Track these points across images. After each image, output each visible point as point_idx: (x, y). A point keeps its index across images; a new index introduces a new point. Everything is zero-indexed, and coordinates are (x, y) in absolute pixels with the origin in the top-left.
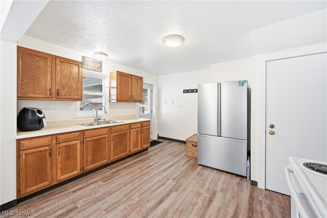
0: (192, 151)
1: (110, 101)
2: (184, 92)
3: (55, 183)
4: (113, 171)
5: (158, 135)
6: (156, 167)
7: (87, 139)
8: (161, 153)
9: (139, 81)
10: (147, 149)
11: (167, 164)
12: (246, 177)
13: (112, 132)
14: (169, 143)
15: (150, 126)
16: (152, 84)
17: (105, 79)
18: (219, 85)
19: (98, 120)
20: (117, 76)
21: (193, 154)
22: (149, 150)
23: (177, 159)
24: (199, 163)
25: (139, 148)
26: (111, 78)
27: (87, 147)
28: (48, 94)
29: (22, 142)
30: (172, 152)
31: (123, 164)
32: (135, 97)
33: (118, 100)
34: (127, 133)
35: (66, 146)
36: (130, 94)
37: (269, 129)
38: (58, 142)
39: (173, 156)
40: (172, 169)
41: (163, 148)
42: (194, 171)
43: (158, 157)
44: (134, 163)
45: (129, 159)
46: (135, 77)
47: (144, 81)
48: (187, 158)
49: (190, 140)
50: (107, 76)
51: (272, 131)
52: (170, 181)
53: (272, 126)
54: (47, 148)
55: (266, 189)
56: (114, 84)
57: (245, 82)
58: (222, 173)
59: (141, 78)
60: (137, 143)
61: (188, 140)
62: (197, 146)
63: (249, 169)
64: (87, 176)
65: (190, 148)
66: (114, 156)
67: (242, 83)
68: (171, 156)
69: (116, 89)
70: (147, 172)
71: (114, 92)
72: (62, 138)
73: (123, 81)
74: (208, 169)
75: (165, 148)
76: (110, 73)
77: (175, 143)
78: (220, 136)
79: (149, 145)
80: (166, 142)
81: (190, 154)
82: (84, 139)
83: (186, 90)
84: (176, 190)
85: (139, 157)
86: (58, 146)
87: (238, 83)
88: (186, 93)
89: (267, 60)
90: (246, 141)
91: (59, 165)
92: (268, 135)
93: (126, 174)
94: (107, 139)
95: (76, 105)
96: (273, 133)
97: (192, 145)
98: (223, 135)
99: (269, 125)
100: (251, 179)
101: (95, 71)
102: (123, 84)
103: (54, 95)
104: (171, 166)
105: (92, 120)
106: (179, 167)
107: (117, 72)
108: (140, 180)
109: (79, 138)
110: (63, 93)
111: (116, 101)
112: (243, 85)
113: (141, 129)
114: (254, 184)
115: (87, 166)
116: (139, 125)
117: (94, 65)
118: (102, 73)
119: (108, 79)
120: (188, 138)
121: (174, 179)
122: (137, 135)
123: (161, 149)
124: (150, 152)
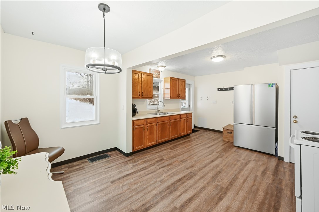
0: (227, 137)
1: (164, 98)
2: (218, 90)
3: (145, 147)
4: (172, 145)
5: (195, 125)
6: (201, 145)
7: (159, 123)
8: (201, 138)
9: (183, 83)
10: (189, 135)
11: (209, 144)
12: (275, 156)
13: (170, 120)
14: (205, 132)
15: (192, 117)
16: (190, 83)
17: (161, 82)
18: (252, 87)
19: (158, 111)
20: (170, 80)
21: (229, 140)
22: (191, 136)
23: (216, 142)
24: (235, 145)
25: (185, 133)
26: (165, 82)
27: (158, 128)
28: (139, 95)
29: (134, 122)
30: (210, 138)
31: (177, 142)
32: (181, 95)
33: (171, 98)
34: (178, 121)
35: (150, 126)
36: (177, 93)
37: (293, 119)
38: (147, 123)
39: (212, 140)
40: (214, 147)
41: (201, 135)
42: (231, 149)
43: (200, 140)
44: (184, 142)
45: (179, 140)
46: (181, 80)
47: (186, 82)
48: (223, 142)
49: (225, 128)
50: (162, 80)
51: (295, 121)
52: (215, 153)
53: (296, 117)
54: (143, 126)
55: (290, 162)
56: (168, 86)
57: (274, 84)
58: (255, 152)
59: (184, 81)
60: (184, 129)
61: (224, 128)
62: (232, 133)
63: (276, 149)
64: (158, 146)
65: (226, 134)
66: (172, 136)
67: (271, 85)
68: (210, 140)
69: (169, 89)
70: (196, 148)
71: (168, 92)
72: (148, 121)
73: (174, 84)
74: (242, 149)
75: (203, 135)
76: (164, 78)
77: (210, 132)
78: (253, 125)
79: (191, 131)
80: (202, 131)
81: (226, 140)
82: (157, 122)
83: (220, 89)
84: (221, 157)
85: (187, 139)
86: (147, 126)
87: (268, 85)
88: (220, 91)
89: (291, 69)
90: (275, 129)
91: (147, 137)
92: (292, 123)
93: (182, 148)
94: (168, 124)
95: (147, 101)
96: (296, 122)
97: (228, 132)
98: (255, 123)
99: (293, 115)
100: (279, 156)
101: (157, 77)
102: (174, 86)
103: (141, 95)
104: (212, 145)
105: (154, 112)
106: (219, 147)
107: (170, 77)
108: (194, 151)
109: (155, 122)
110: (144, 94)
111: (169, 98)
112: (272, 87)
113: (187, 119)
114: (281, 159)
115: (159, 140)
116: (185, 116)
117: (156, 74)
118: (160, 79)
119: (162, 83)
120: (224, 127)
121: (217, 152)
122: (184, 123)
123: (200, 135)
124: (193, 137)
